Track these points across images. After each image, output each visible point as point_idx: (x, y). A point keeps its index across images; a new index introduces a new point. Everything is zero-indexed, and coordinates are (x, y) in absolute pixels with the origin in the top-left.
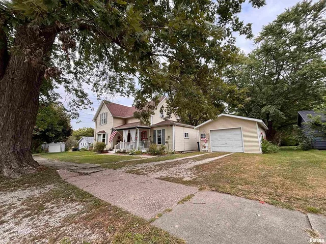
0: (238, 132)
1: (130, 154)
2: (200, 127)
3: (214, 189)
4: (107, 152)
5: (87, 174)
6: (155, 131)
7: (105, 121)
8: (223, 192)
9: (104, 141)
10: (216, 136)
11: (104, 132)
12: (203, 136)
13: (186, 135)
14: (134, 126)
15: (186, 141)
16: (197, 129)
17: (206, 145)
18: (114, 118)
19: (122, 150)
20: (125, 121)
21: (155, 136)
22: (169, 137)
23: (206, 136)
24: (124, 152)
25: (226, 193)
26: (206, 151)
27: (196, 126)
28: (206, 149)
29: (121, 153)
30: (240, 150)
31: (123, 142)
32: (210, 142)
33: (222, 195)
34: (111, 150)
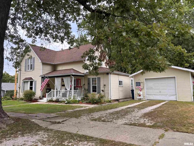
0: (172, 81)
1: (66, 103)
2: (135, 76)
3: (175, 130)
4: (36, 100)
5: (59, 123)
6: (89, 79)
7: (32, 67)
8: (182, 132)
9: (31, 88)
10: (151, 84)
11: (31, 78)
12: (138, 84)
13: (120, 83)
14: (69, 74)
15: (121, 89)
16: (132, 77)
17: (141, 93)
18: (44, 64)
19: (54, 99)
20: (54, 67)
21: (89, 84)
22: (105, 85)
23: (141, 84)
24: (57, 101)
25: (184, 132)
26: (141, 99)
27: (131, 74)
28: (141, 97)
29: (53, 101)
30: (173, 98)
31: (55, 91)
32: (145, 90)
33: (182, 133)
34: (41, 99)
